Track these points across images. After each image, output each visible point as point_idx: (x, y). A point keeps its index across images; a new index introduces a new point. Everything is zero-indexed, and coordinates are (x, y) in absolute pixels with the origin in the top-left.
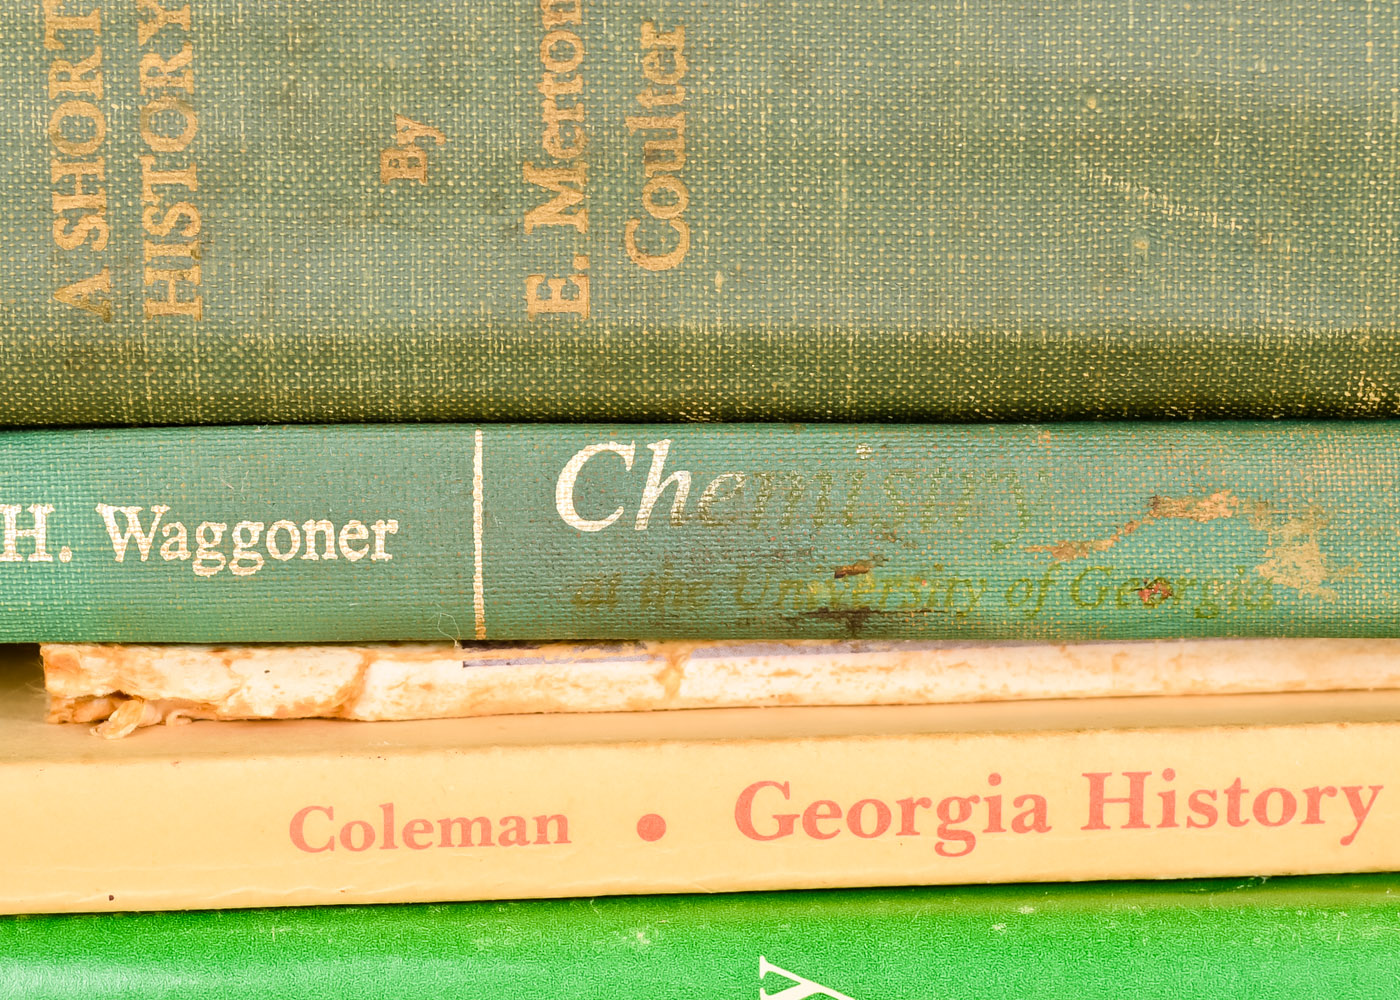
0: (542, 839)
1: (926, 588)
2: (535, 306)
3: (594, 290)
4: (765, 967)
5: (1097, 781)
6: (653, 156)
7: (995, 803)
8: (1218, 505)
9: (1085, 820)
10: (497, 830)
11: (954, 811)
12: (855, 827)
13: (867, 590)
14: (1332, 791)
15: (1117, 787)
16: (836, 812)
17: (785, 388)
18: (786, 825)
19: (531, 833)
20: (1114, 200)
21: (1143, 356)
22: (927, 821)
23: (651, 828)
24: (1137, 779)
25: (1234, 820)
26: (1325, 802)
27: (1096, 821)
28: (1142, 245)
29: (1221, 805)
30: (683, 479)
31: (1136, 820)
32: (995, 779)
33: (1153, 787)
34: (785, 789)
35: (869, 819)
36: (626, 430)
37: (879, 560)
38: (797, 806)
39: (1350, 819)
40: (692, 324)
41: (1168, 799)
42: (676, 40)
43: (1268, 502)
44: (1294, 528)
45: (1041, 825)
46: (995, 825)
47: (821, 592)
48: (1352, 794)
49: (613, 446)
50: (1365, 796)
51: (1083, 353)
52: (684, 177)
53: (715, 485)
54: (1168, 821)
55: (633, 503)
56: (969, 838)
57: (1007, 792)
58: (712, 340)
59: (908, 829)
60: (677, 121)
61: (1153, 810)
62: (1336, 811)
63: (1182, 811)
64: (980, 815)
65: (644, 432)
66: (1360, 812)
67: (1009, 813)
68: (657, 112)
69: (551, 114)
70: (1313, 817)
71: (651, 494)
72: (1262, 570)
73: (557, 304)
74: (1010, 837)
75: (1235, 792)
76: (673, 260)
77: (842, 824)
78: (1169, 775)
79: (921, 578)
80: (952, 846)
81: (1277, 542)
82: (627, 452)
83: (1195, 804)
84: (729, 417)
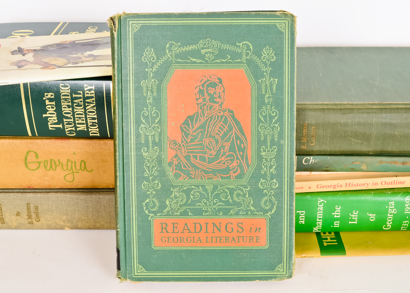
0: (301, 188)
1: (333, 169)
2: (302, 148)
3: (307, 147)
4: (319, 199)
5: (346, 184)
6: (313, 136)
7: (338, 185)
8: (358, 163)
9: (345, 186)
10: (297, 188)
11: (335, 186)
12: (326, 187)
13: (328, 169)
14: (366, 184)
15: (348, 184)
16: (325, 186)
17: (322, 153)
18: (321, 187)
19: (300, 188)
20: (351, 140)
21: (353, 151)
22: (332, 187)
23: (310, 188)
24: (350, 183)
25: (357, 186)
26: (365, 184)
27: (346, 186)
28: (353, 143)
29: (357, 185)
30: (314, 160)
31: (349, 186)
32: (338, 184)
33: (351, 184)
34: (321, 185)
35: (328, 187)
36: (309, 156)
37: (329, 167)
38: (322, 186)
39: (367, 186)
40: (315, 149)
41: (352, 185)
42: (315, 128)
43: (362, 163)
44: (364, 165)
45: (342, 187)
46: (338, 187)
47: (324, 169)
48: (367, 184)
49: (308, 157)
50: (368, 184)
51: (347, 151)
52: (315, 138)
53: (316, 161)
54: (352, 186)
55: (309, 162)
56: (336, 188)
57: (339, 184)
58: (317, 150)
59: (331, 187)
60: (315, 134)
61: (351, 185)
62: (366, 185)
63: (353, 186)
64: (337, 186)
65: (310, 156)
66: (368, 185)
67: (339, 186)
68: (313, 133)
69: (304, 133)
70: (364, 186)
71: (311, 161)
72: (361, 168)
73: (304, 148)
74: (339, 188)
75: (358, 184)
76: (314, 144)
77: (325, 187)
78: (352, 183)
79: (333, 168)
80: (334, 188)
81: (363, 166)
82: (309, 158)
83: (354, 185)
84: (317, 155)
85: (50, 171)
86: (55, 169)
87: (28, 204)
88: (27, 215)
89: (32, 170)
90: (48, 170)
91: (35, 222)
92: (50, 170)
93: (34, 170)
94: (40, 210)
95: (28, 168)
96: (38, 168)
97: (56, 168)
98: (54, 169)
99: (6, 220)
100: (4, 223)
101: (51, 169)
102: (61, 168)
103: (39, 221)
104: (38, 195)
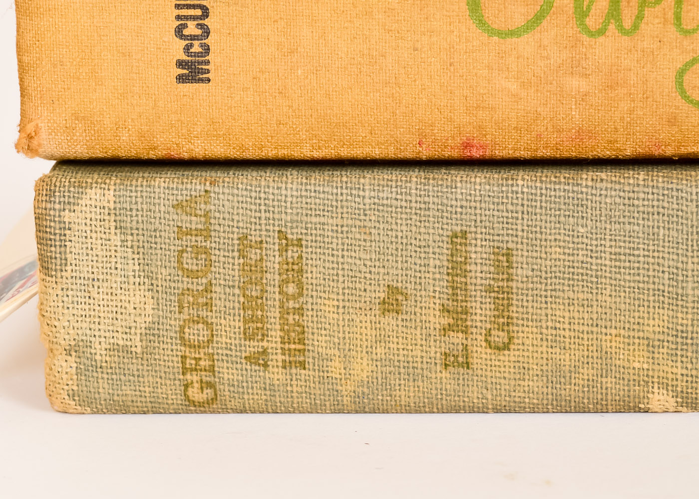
85: (601, 39)
86: (636, 27)
87: (458, 239)
88: (445, 310)
89: (500, 34)
90: (591, 34)
91: (480, 354)
92: (602, 32)
93: (512, 33)
94: (520, 273)
95: (482, 23)
96: (538, 18)
97: (640, 17)
98: (628, 24)
99: (318, 342)
100: (302, 364)
101: (612, 27)
102: (670, 15)
103: (506, 347)
104: (520, 182)
